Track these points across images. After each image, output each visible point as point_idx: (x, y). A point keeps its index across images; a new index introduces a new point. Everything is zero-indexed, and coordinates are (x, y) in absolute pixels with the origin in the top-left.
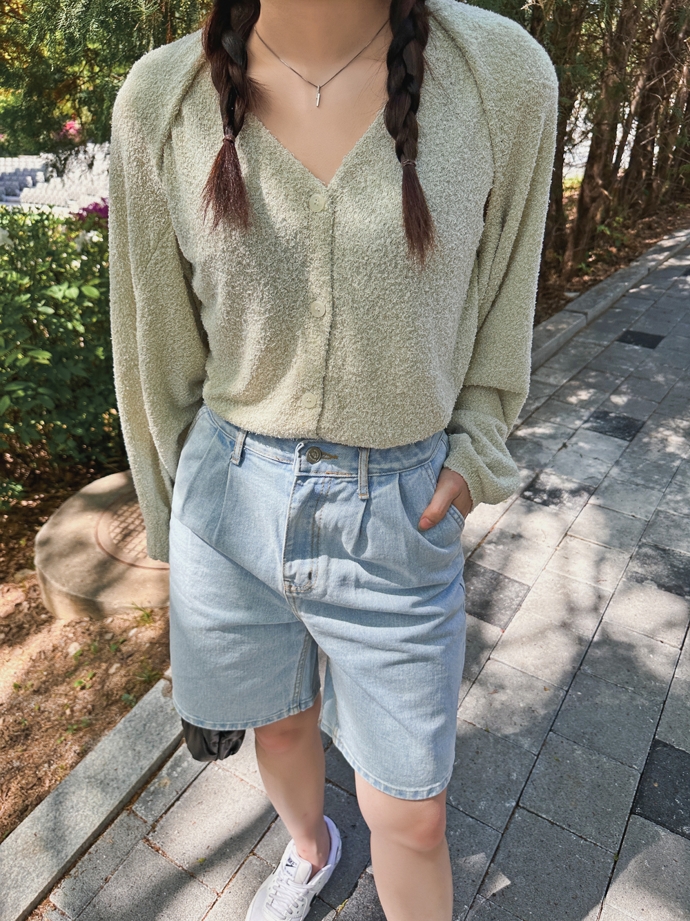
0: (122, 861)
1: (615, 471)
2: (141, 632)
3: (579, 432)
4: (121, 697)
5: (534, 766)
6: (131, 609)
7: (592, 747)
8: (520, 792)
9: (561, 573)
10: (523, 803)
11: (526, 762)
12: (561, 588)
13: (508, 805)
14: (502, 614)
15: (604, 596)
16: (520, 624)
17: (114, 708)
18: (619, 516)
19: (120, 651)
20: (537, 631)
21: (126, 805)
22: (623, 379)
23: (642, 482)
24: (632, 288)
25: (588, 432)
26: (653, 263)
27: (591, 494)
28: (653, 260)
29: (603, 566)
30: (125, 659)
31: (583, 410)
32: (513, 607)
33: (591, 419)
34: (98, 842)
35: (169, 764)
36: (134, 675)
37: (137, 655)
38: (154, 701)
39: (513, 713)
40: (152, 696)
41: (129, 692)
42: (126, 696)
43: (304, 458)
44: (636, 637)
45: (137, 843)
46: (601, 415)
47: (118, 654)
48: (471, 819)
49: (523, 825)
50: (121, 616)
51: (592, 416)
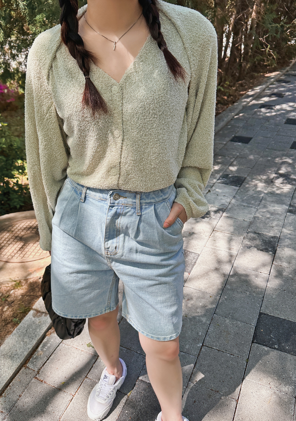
0: (26, 388)
1: (233, 201)
2: (16, 291)
3: (215, 184)
4: (12, 320)
5: (208, 329)
6: (9, 281)
7: (233, 318)
8: (203, 340)
9: (213, 247)
10: (205, 344)
11: (205, 327)
12: (213, 253)
13: (198, 345)
14: (188, 267)
15: (233, 255)
16: (196, 270)
17: (8, 325)
18: (236, 220)
19: (7, 300)
20: (204, 272)
21: (24, 364)
22: (234, 159)
23: (246, 205)
24: (236, 116)
25: (220, 184)
26: (245, 103)
27: (223, 212)
28: (245, 102)
29: (231, 243)
30: (10, 304)
31: (217, 174)
32: (192, 263)
33: (221, 178)
34: (13, 381)
35: (41, 346)
36: (16, 310)
37: (16, 302)
38: (30, 320)
39: (197, 308)
40: (28, 318)
41: (15, 318)
42: (15, 319)
43: (112, 198)
44: (248, 272)
45: (32, 380)
46: (225, 176)
47: (6, 302)
48: (183, 353)
49: (206, 353)
50: (5, 285)
51: (220, 177)
